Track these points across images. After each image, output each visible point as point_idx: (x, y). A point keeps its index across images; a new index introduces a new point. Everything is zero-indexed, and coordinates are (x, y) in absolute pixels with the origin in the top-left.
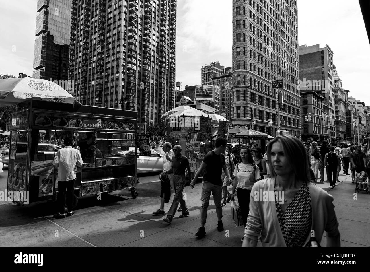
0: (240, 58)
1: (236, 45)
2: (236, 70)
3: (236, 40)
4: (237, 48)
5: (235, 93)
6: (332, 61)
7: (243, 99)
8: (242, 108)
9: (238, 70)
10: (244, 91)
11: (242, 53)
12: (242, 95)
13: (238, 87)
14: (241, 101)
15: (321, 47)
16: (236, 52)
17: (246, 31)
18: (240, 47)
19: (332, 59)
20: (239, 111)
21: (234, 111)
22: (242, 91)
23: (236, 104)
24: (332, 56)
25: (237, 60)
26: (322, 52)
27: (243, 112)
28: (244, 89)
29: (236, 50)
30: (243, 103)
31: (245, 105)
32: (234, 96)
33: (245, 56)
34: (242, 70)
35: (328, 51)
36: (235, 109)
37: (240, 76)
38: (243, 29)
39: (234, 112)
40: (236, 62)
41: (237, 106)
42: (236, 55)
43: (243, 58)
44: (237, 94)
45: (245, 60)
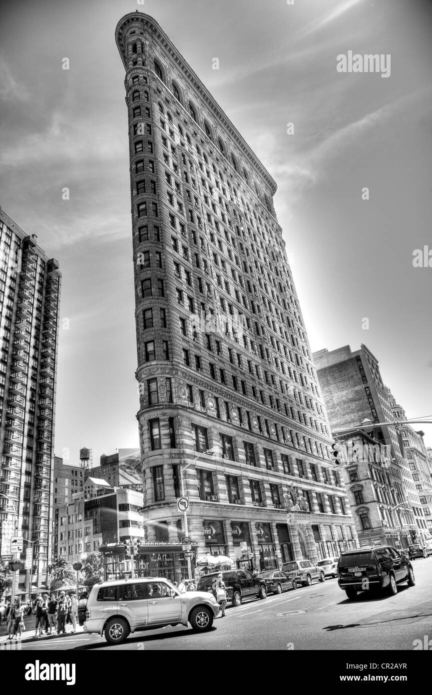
0: (153, 333)
1: (143, 304)
2: (144, 366)
3: (140, 294)
4: (145, 311)
5: (145, 428)
6: (380, 376)
7: (167, 441)
8: (167, 471)
9: (149, 364)
10: (171, 419)
11: (157, 321)
12: (164, 431)
13: (153, 409)
14: (163, 449)
15: (353, 350)
16: (143, 320)
17: (164, 274)
18: (151, 309)
19: (378, 372)
21: (147, 481)
22: (163, 420)
23: (151, 459)
24: (377, 366)
25: (145, 341)
26: (358, 359)
27: (172, 482)
28: (169, 413)
29: (143, 316)
30: (170, 454)
31: (177, 461)
32: (144, 437)
33: (167, 330)
34: (160, 363)
35: (367, 357)
36: (148, 474)
37: (156, 378)
39: (147, 486)
40: (144, 344)
41: (152, 465)
42: (142, 328)
43: (162, 333)
44: (151, 430)
45: (167, 339)
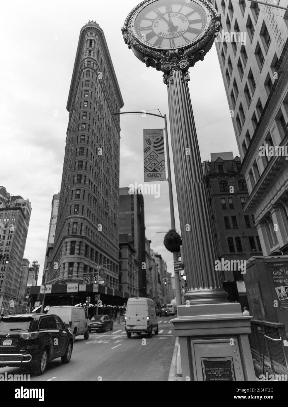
0: (79, 202)
1: (76, 186)
2: (73, 216)
3: (76, 181)
4: (77, 190)
5: (69, 244)
7: (78, 252)
8: (76, 265)
9: (76, 216)
10: (80, 242)
11: (81, 196)
12: (77, 247)
13: (74, 236)
14: (76, 255)
16: (75, 194)
17: (86, 173)
18: (80, 190)
20: (71, 269)
21: (66, 268)
22: (78, 242)
23: (70, 259)
25: (75, 204)
27: (76, 270)
28: (80, 240)
29: (75, 192)
30: (78, 258)
31: (79, 261)
32: (67, 248)
33: (84, 201)
34: (80, 216)
36: (67, 265)
37: (77, 223)
38: (85, 171)
39: (65, 270)
40: (74, 206)
41: (70, 261)
42: (75, 198)
43: (82, 202)
44: (71, 245)
45: (84, 205)
